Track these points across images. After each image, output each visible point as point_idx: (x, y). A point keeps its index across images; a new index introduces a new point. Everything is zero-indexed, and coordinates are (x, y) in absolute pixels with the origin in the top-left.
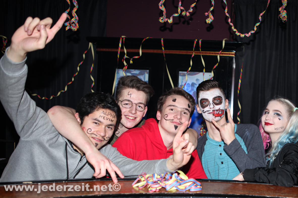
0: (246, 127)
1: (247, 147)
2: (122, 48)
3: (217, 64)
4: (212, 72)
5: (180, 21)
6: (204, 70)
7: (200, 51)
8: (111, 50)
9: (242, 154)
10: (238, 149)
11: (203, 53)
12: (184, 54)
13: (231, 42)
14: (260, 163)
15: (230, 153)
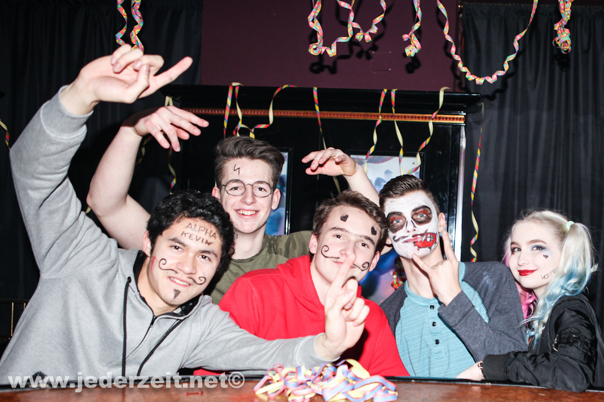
0: (484, 268)
1: (487, 307)
2: (233, 107)
3: (428, 140)
4: (418, 155)
5: (351, 51)
6: (401, 153)
7: (392, 112)
8: (210, 112)
9: (476, 323)
10: (468, 312)
11: (398, 117)
12: (361, 119)
13: (457, 94)
14: (514, 339)
15: (451, 321)
